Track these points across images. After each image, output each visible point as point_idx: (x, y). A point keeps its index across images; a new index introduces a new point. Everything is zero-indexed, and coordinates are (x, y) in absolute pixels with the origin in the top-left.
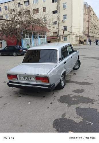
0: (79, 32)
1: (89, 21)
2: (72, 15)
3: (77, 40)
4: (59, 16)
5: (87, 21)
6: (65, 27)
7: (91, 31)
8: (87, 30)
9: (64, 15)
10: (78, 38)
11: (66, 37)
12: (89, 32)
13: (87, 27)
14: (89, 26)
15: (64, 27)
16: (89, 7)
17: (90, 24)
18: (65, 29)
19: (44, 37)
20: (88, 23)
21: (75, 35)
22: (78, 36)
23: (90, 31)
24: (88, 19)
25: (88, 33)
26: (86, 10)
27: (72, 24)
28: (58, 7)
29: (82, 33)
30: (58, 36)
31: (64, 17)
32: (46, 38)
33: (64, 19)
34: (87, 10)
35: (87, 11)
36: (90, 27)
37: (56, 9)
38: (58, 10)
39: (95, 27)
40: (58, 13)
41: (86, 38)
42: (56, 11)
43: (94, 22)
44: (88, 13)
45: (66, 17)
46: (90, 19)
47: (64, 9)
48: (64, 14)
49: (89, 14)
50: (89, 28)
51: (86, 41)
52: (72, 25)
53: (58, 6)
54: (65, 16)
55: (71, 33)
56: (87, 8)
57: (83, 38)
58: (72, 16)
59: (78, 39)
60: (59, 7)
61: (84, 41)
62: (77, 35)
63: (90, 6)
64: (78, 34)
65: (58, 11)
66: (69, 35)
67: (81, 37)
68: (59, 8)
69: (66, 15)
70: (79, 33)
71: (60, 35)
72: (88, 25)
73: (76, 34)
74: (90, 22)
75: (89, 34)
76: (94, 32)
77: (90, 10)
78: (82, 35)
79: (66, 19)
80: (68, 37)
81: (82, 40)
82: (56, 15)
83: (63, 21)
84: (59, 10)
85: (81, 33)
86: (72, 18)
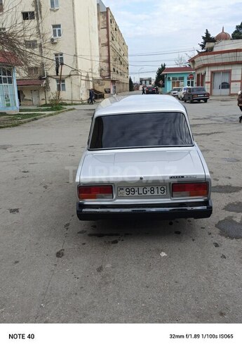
0: (92, 69)
1: (108, 45)
2: (75, 26)
4: (40, 28)
5: (103, 45)
6: (59, 57)
7: (114, 69)
8: (105, 65)
9: (54, 26)
10: (91, 83)
11: (64, 81)
12: (109, 71)
13: (106, 58)
14: (109, 56)
15: (56, 55)
16: (107, 12)
17: (111, 51)
18: (59, 62)
19: (10, 81)
20: (106, 48)
21: (84, 78)
22: (91, 79)
23: (112, 70)
25: (108, 74)
26: (101, 17)
27: (76, 49)
28: (37, 4)
29: (98, 72)
30: (41, 78)
31: (54, 31)
32: (15, 82)
33: (55, 35)
34: (103, 18)
35: (102, 20)
36: (111, 58)
37: (32, 9)
38: (36, 10)
39: (121, 59)
40: (38, 19)
41: (108, 85)
43: (118, 47)
44: (106, 26)
45: (59, 31)
46: (110, 39)
47: (54, 11)
48: (54, 24)
49: (107, 28)
50: (108, 61)
51: (109, 92)
52: (76, 53)
53: (35, 1)
54: (57, 29)
55: (76, 71)
56: (102, 13)
57: (102, 85)
58: (75, 29)
59: (91, 87)
60: (40, 3)
61: (104, 92)
62: (87, 77)
63: (108, 9)
64: (90, 75)
65: (37, 14)
66: (70, 76)
67: (98, 81)
68: (40, 5)
69: (59, 26)
71: (48, 76)
72: (106, 53)
73: (85, 74)
74: (111, 48)
75: (109, 76)
76: (119, 71)
77: (110, 18)
78: (98, 76)
79: (60, 35)
80: (67, 82)
81: (101, 89)
82: (33, 23)
83: (52, 40)
84: (41, 12)
85: (95, 74)
86: (75, 34)
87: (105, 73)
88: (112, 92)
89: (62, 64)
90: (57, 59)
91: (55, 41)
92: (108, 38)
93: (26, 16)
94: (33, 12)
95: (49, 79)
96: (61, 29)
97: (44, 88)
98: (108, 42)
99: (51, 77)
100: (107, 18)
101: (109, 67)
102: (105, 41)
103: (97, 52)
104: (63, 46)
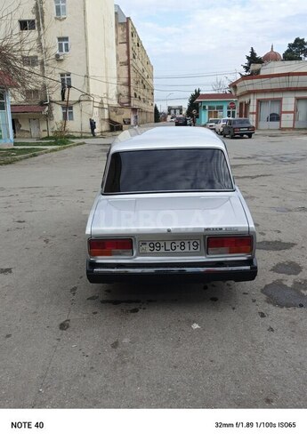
0: (107, 94)
1: (128, 64)
2: (86, 40)
3: (104, 120)
4: (42, 41)
5: (122, 64)
6: (66, 77)
7: (135, 94)
8: (124, 90)
9: (60, 39)
10: (106, 111)
11: (71, 108)
12: (130, 97)
13: (125, 80)
14: (129, 78)
15: (62, 75)
16: (127, 23)
17: (131, 71)
18: (66, 84)
19: (3, 107)
20: (125, 68)
21: (97, 105)
22: (106, 106)
23: (133, 95)
24: (126, 58)
25: (128, 100)
26: (120, 28)
27: (87, 68)
28: (38, 10)
29: (115, 98)
30: (42, 104)
31: (60, 45)
32: (8, 109)
33: (61, 50)
34: (123, 30)
35: (120, 32)
36: (132, 80)
37: (32, 17)
38: (38, 18)
39: (144, 83)
40: (39, 30)
41: (127, 114)
42: (32, 22)
43: (141, 67)
44: (125, 41)
45: (67, 45)
46: (131, 57)
47: (61, 20)
48: (60, 36)
49: (128, 43)
50: (128, 85)
51: (129, 123)
52: (88, 73)
53: (36, 7)
54: (64, 43)
55: (87, 96)
56: (122, 24)
57: (119, 114)
58: (86, 43)
59: (106, 117)
60: (42, 9)
61: (122, 122)
62: (101, 103)
63: (128, 19)
64: (105, 101)
65: (39, 23)
66: (79, 101)
67: (115, 109)
68: (43, 12)
69: (67, 39)
70: (107, 98)
71: (51, 102)
72: (125, 74)
73: (99, 100)
74: (132, 68)
75: (130, 102)
76: (142, 97)
77: (130, 30)
78: (115, 103)
79: (67, 50)
80: (76, 110)
81: (118, 119)
82: (33, 34)
83: (57, 56)
84: (43, 21)
85: (111, 100)
86: (86, 49)
87: (124, 100)
88: (132, 123)
89: (70, 87)
90: (63, 80)
91: (61, 58)
92: (128, 55)
93: (24, 25)
94: (33, 21)
95: (53, 105)
96: (69, 42)
97: (47, 116)
98: (129, 60)
99: (55, 102)
100: (128, 30)
101: (129, 92)
102: (125, 58)
103: (114, 73)
104: (71, 64)
